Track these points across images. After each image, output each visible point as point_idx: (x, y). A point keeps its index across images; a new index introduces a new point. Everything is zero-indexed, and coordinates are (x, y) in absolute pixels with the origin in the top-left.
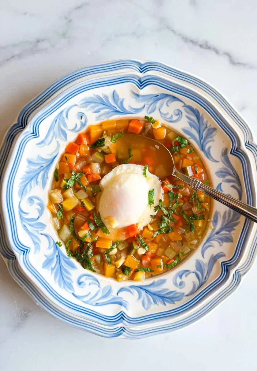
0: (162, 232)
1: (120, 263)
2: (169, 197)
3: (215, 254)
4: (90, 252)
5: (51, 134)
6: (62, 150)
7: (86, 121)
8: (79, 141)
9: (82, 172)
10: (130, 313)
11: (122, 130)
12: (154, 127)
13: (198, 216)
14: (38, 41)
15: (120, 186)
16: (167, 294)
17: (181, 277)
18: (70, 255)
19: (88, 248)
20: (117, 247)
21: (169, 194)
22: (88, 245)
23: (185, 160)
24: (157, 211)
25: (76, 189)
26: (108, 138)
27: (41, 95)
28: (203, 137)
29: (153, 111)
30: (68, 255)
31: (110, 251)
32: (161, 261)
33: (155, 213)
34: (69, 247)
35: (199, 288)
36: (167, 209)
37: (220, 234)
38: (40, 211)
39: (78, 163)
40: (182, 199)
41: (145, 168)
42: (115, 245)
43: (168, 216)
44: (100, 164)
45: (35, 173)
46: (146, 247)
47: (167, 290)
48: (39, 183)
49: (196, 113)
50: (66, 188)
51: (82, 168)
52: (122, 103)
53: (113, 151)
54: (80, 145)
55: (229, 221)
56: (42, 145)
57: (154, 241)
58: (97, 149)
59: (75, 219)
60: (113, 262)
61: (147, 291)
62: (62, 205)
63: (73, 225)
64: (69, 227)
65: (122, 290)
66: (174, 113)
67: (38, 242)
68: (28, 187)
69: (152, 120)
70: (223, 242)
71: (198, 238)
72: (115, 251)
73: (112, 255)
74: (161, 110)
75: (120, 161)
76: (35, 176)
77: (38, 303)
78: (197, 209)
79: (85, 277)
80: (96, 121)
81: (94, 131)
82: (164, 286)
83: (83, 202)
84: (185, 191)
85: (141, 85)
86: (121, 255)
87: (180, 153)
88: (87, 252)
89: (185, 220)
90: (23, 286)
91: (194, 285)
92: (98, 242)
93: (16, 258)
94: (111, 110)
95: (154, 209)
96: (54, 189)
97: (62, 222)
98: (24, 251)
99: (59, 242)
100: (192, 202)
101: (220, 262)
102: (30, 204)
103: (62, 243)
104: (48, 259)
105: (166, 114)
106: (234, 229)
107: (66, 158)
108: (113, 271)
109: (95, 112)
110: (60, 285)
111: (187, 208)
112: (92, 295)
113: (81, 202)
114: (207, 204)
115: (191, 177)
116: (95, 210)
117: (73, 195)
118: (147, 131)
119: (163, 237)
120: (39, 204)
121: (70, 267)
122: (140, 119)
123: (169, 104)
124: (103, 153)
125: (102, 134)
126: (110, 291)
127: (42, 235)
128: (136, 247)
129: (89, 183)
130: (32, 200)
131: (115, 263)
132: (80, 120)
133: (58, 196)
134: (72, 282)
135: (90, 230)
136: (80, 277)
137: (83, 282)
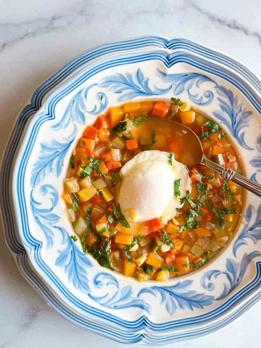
0: (189, 227)
1: (142, 261)
2: (197, 188)
3: (248, 253)
4: (108, 248)
5: (68, 116)
6: (79, 135)
7: (106, 103)
8: (98, 124)
9: (100, 159)
10: (153, 318)
11: (145, 113)
12: (181, 110)
13: (229, 210)
14: (54, 19)
15: (143, 174)
16: (194, 297)
17: (209, 278)
18: (86, 250)
19: (106, 244)
20: (138, 243)
21: (198, 185)
22: (107, 240)
23: (216, 147)
24: (183, 204)
25: (94, 178)
26: (130, 121)
27: (57, 73)
28: (237, 123)
29: (181, 92)
30: (84, 251)
31: (131, 248)
32: (187, 259)
33: (181, 206)
34: (84, 241)
35: (231, 291)
36: (195, 201)
37: (254, 229)
38: (53, 201)
39: (96, 149)
40: (211, 190)
41: (171, 156)
42: (136, 241)
43: (196, 209)
44: (120, 150)
45: (48, 160)
46: (171, 244)
47: (194, 292)
48: (53, 171)
49: (230, 95)
50: (83, 176)
51: (101, 155)
52: (146, 83)
53: (135, 135)
54: (99, 128)
56: (58, 128)
57: (179, 238)
58: (118, 134)
59: (93, 211)
60: (134, 260)
61: (171, 293)
62: (78, 195)
63: (90, 217)
64: (85, 219)
65: (143, 291)
66: (204, 93)
67: (51, 236)
68: (41, 174)
69: (180, 102)
70: (257, 240)
71: (228, 235)
72: (136, 247)
73: (132, 252)
74: (189, 91)
75: (143, 148)
76: (49, 162)
77: (50, 303)
78: (228, 202)
79: (103, 275)
80: (117, 102)
81: (115, 114)
82: (191, 288)
84: (216, 182)
85: (169, 62)
86: (142, 252)
87: (209, 139)
88: (105, 248)
89: (215, 214)
90: (33, 284)
91: (225, 288)
92: (117, 237)
93: (26, 252)
94: (134, 91)
95: (181, 202)
96: (69, 178)
97: (78, 214)
98: (36, 246)
99: (74, 236)
100: (223, 194)
101: (256, 263)
102: (43, 194)
103: (77, 238)
104: (61, 255)
105: (195, 96)
107: (84, 143)
108: (133, 270)
109: (117, 93)
110: (75, 285)
111: (217, 200)
112: (111, 296)
113: (99, 192)
114: (240, 196)
115: (222, 166)
116: (114, 201)
117: (91, 184)
118: (173, 114)
119: (189, 233)
120: (52, 193)
121: (85, 264)
122: (165, 101)
123: (198, 85)
124: (125, 138)
125: (123, 117)
126: (130, 292)
127: (55, 228)
128: (159, 243)
129: (109, 171)
130: (46, 189)
131: (136, 261)
132: (100, 101)
133: (73, 185)
134: (88, 281)
135: (109, 223)
136: (97, 276)
137: (100, 282)
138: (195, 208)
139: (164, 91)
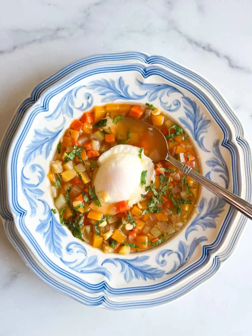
0: (151, 211)
1: (108, 235)
2: (160, 179)
3: (198, 238)
4: (82, 222)
5: (60, 109)
6: (67, 126)
7: (92, 102)
8: (83, 119)
9: (83, 147)
10: (112, 283)
11: (124, 114)
12: (153, 114)
13: (185, 201)
14: (58, 30)
15: (116, 164)
16: (149, 270)
17: (163, 256)
19: (80, 218)
20: (107, 221)
21: (161, 176)
22: (81, 215)
23: (179, 147)
24: (147, 191)
25: (76, 163)
26: (110, 119)
27: (54, 75)
28: (198, 129)
29: (154, 99)
30: (61, 223)
31: (100, 223)
32: (147, 238)
33: (146, 193)
34: (62, 214)
35: (179, 268)
36: (157, 190)
37: (204, 219)
38: (40, 178)
39: (80, 139)
40: (172, 182)
41: (141, 150)
42: (105, 218)
43: (158, 197)
44: (100, 142)
45: (40, 144)
46: (134, 223)
47: (149, 266)
48: (42, 153)
49: (193, 104)
50: (66, 160)
51: (84, 144)
52: (126, 89)
53: (113, 131)
54: (84, 122)
55: (214, 208)
56: (50, 118)
57: (141, 219)
58: (99, 128)
59: (72, 190)
60: (102, 234)
61: (130, 265)
62: (61, 176)
63: (69, 195)
64: (65, 196)
65: (107, 261)
66: (173, 102)
67: (35, 206)
68: (33, 155)
69: (152, 107)
70: (206, 227)
71: (183, 221)
72: (104, 224)
73: (101, 227)
74: (161, 99)
75: (119, 142)
76: (40, 146)
77: (28, 264)
78: (185, 194)
79: (75, 245)
80: (101, 102)
81: (99, 112)
82: (147, 262)
83: (80, 175)
84: (176, 176)
85: (145, 74)
86: (109, 228)
87: (174, 140)
88: (78, 221)
89: (173, 203)
90: (16, 246)
91: (175, 265)
92: (90, 213)
93: (13, 220)
94: (115, 95)
95: (145, 189)
96: (55, 160)
97: (59, 192)
98: (21, 214)
99: (54, 209)
100: (181, 187)
101: (202, 246)
102: (32, 171)
103: (57, 211)
104: (42, 224)
105: (165, 104)
106: (219, 216)
107: (70, 133)
108: (100, 243)
109: (102, 94)
110: (50, 249)
111: (176, 191)
112: (79, 262)
113: (78, 174)
114: (196, 190)
115: (183, 163)
116: (91, 183)
117: (72, 168)
118: (146, 117)
119: (150, 216)
120: (40, 172)
121: (60, 233)
122: (141, 106)
123: (169, 94)
124: (104, 133)
125: (105, 115)
126: (95, 261)
127: (40, 201)
128: (124, 222)
129: (88, 158)
130: (35, 168)
131: (103, 235)
132: (87, 100)
133: (58, 167)
134: (62, 248)
135: (84, 202)
136: (70, 244)
137: (71, 249)
138: (157, 196)
139: (140, 97)
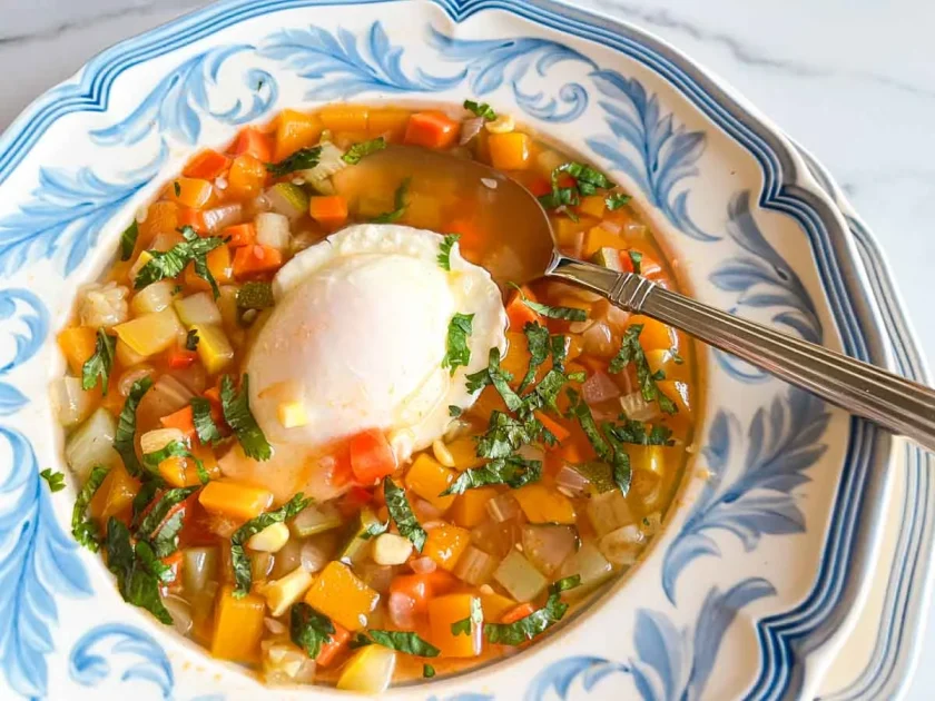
0: (492, 475)
1: (289, 590)
2: (528, 345)
3: (724, 589)
4: (172, 524)
5: (150, 113)
6: (172, 169)
7: (271, 99)
8: (237, 147)
11: (385, 135)
12: (491, 129)
17: (563, 688)
18: (82, 530)
20: (289, 522)
21: (531, 334)
22: (172, 494)
23: (597, 232)
24: (477, 393)
25: (183, 288)
26: (332, 147)
28: (661, 165)
29: (492, 88)
30: (73, 532)
31: (255, 531)
32: (476, 603)
33: (469, 401)
34: (90, 498)
36: (519, 389)
37: (741, 499)
39: (214, 207)
40: (578, 361)
41: (446, 247)
42: (284, 512)
43: (522, 415)
44: (289, 219)
45: (55, 219)
46: (417, 533)
48: (56, 253)
50: (147, 277)
51: (223, 225)
52: (395, 60)
53: (345, 187)
54: (235, 156)
55: (776, 449)
56: (110, 139)
57: (451, 516)
58: (290, 175)
59: (150, 392)
60: (260, 587)
62: (114, 338)
63: (134, 412)
64: (116, 420)
66: (561, 92)
69: (488, 111)
70: (757, 535)
71: (645, 521)
72: (277, 535)
73: (260, 553)
74: (517, 85)
75: (356, 217)
76: (50, 228)
78: (639, 402)
79: (119, 638)
80: (305, 100)
83: (195, 331)
84: (595, 332)
85: (460, 9)
86: (298, 556)
87: (576, 211)
89: (591, 440)
94: (357, 77)
95: (468, 386)
96: (106, 282)
97: (95, 400)
99: (58, 474)
100: (621, 373)
101: (754, 623)
103: (67, 481)
105: (533, 99)
106: (806, 479)
107: (178, 189)
108: (252, 627)
109: (309, 76)
111: (601, 396)
113: (187, 331)
117: (167, 304)
118: (466, 139)
119: (493, 501)
120: (28, 321)
121: (63, 584)
122: (447, 110)
123: (543, 69)
124: (308, 191)
125: (317, 138)
128: (371, 525)
129: (234, 275)
130: (13, 303)
131: (265, 587)
132: (256, 92)
133: (109, 302)
134: (52, 648)
135: (195, 438)
136: (94, 636)
137: (99, 660)
138: (518, 411)
139: (443, 83)
